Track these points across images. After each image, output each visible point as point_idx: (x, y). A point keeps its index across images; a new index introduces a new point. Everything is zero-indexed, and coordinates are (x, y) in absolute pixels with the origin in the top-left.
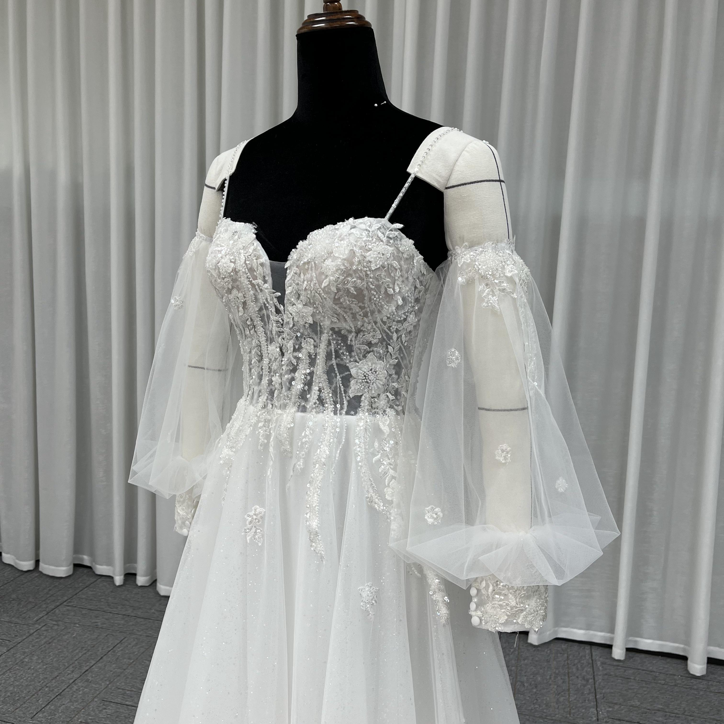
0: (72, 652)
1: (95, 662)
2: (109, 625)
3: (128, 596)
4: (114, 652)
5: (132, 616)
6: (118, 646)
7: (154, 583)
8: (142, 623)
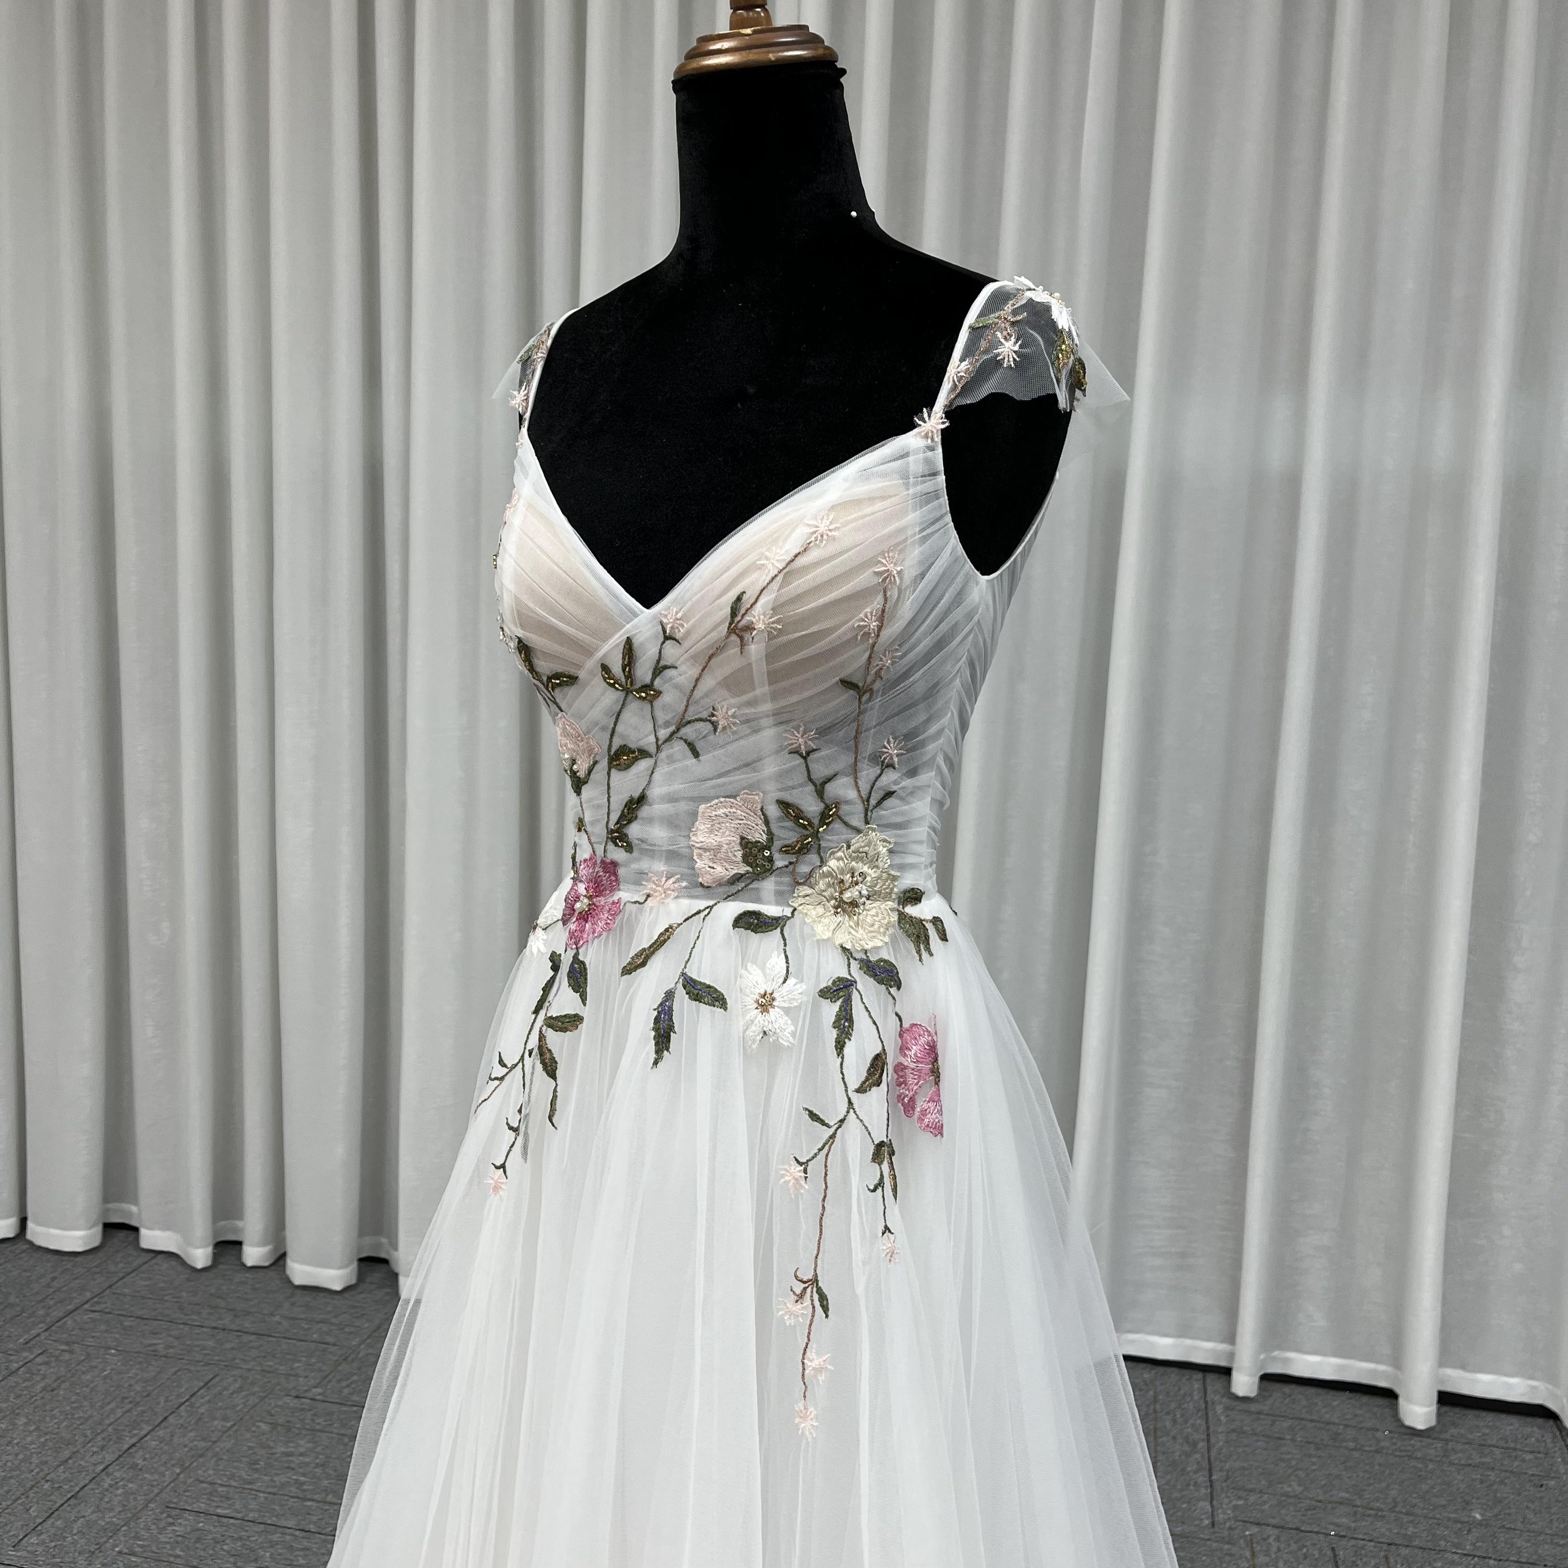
0: (102, 1407)
1: (150, 1428)
2: (182, 1350)
3: (224, 1287)
4: (191, 1406)
5: (230, 1330)
6: (199, 1393)
7: (280, 1260)
8: (252, 1344)
